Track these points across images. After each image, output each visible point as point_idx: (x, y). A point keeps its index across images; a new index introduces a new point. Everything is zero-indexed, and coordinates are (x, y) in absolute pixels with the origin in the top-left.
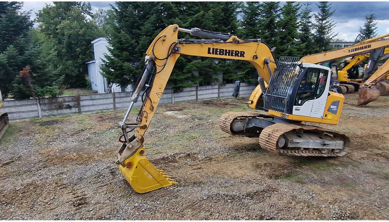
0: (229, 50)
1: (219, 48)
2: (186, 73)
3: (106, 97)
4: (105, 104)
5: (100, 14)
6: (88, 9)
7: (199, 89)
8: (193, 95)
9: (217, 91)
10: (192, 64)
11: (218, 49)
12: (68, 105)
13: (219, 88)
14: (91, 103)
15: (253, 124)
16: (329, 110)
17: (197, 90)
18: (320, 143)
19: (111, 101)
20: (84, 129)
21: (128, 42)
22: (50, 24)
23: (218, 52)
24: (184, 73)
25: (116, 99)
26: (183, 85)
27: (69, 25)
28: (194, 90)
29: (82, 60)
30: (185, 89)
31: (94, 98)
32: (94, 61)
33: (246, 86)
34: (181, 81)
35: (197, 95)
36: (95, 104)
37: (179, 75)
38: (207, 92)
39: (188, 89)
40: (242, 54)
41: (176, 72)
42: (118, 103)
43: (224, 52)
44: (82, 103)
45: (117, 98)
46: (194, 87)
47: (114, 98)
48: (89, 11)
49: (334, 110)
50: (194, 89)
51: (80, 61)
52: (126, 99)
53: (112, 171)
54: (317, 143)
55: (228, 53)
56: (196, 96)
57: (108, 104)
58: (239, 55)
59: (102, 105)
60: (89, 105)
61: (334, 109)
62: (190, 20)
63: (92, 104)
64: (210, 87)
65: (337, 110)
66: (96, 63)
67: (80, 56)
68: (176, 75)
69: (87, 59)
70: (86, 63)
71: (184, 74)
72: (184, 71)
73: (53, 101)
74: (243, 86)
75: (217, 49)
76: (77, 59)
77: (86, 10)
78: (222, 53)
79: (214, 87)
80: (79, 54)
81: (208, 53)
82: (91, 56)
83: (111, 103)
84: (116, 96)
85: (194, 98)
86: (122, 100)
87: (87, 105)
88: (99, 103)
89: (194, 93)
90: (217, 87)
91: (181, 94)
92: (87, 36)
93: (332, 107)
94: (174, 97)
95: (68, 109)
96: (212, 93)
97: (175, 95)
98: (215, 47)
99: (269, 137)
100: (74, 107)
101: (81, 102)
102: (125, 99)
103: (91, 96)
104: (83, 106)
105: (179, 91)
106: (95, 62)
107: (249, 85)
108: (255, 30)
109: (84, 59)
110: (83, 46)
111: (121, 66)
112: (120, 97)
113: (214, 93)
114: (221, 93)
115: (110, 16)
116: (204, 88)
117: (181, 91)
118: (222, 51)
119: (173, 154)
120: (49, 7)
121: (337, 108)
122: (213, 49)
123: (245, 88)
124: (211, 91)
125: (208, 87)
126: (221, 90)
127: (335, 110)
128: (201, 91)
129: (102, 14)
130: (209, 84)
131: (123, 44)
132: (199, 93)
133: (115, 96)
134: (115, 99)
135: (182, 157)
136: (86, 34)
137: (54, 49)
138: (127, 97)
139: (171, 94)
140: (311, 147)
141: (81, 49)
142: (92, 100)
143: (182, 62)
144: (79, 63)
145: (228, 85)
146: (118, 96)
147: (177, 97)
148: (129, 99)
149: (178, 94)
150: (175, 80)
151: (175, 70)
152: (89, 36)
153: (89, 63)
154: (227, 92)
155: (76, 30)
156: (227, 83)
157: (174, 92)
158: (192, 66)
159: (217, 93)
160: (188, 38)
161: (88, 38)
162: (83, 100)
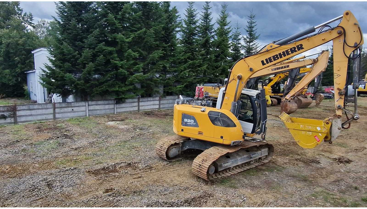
2: (129, 85)
3: (45, 107)
4: (45, 114)
6: (29, 20)
7: (141, 100)
9: (157, 102)
10: (134, 77)
12: (2, 115)
13: (160, 100)
14: (28, 112)
15: (187, 147)
17: (139, 102)
18: (247, 157)
19: (51, 111)
20: (19, 140)
21: (71, 54)
24: (126, 85)
25: (56, 109)
26: (125, 96)
27: (8, 34)
28: (136, 101)
29: (21, 69)
30: (127, 101)
31: (33, 108)
32: (34, 71)
34: (123, 93)
35: (139, 106)
36: (32, 114)
37: (122, 87)
38: (149, 103)
39: (130, 100)
41: (119, 84)
42: (58, 113)
44: (18, 113)
45: (57, 108)
46: (136, 99)
47: (55, 108)
48: (31, 21)
50: (136, 100)
51: (18, 70)
53: (49, 183)
54: (244, 158)
56: (137, 107)
57: (47, 114)
59: (40, 115)
60: (26, 115)
62: (133, 36)
63: (30, 114)
64: (151, 99)
66: (36, 73)
68: (119, 87)
69: (26, 69)
70: (25, 72)
71: (126, 86)
72: (127, 83)
76: (15, 68)
77: (27, 21)
79: (154, 99)
80: (18, 63)
82: (31, 66)
83: (51, 114)
84: (56, 107)
85: (136, 109)
86: (63, 110)
87: (24, 116)
88: (37, 114)
89: (136, 104)
90: (158, 98)
91: (123, 105)
92: (27, 46)
94: (116, 108)
95: (2, 119)
96: (153, 105)
97: (118, 106)
99: (200, 167)
100: (10, 117)
101: (17, 112)
102: (66, 109)
103: (29, 106)
104: (20, 116)
105: (122, 102)
106: (35, 72)
108: (192, 49)
109: (24, 68)
110: (23, 55)
111: (62, 77)
112: (61, 108)
113: (155, 105)
114: (161, 104)
115: (52, 28)
116: (146, 99)
117: (124, 102)
119: (114, 164)
124: (152, 103)
125: (149, 99)
126: (162, 102)
128: (143, 102)
129: (44, 25)
130: (150, 96)
131: (65, 55)
132: (141, 104)
134: (55, 110)
135: (122, 167)
136: (27, 44)
138: (68, 107)
139: (113, 105)
140: (239, 163)
142: (30, 110)
143: (125, 75)
144: (17, 72)
145: (168, 97)
146: (59, 107)
147: (120, 108)
148: (70, 109)
149: (120, 104)
150: (117, 91)
151: (117, 82)
152: (29, 46)
153: (28, 72)
154: (167, 104)
155: (16, 39)
156: (167, 95)
157: (117, 103)
158: (134, 79)
159: (157, 104)
160: (131, 53)
161: (28, 48)
162: (19, 110)
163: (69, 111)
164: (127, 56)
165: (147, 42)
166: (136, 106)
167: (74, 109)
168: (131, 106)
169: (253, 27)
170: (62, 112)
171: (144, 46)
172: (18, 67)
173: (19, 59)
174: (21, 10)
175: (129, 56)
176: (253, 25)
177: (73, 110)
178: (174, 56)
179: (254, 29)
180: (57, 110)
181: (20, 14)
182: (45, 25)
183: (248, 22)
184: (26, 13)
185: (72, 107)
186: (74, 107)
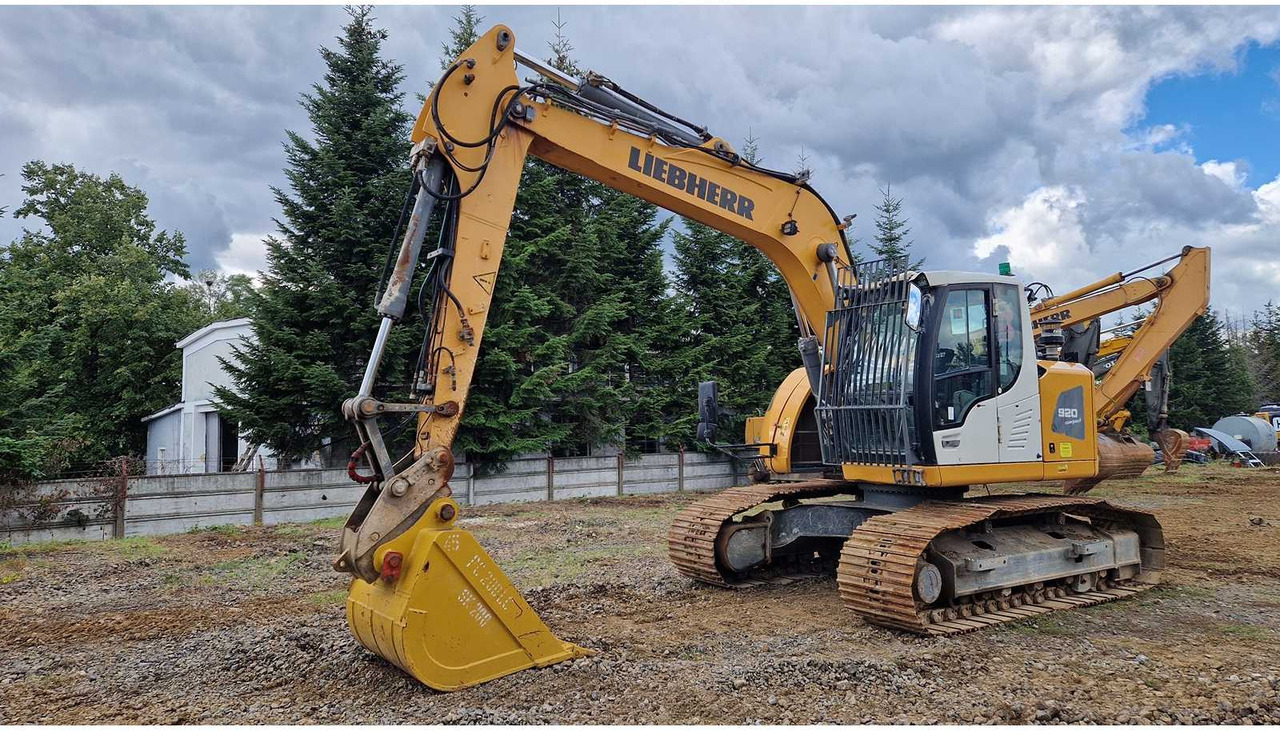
2: (520, 408)
3: (230, 487)
4: (223, 513)
5: (206, 287)
6: (171, 254)
7: (558, 465)
8: (535, 489)
9: (612, 476)
10: (538, 377)
12: (75, 513)
13: (620, 468)
14: (167, 506)
16: (1057, 425)
17: (550, 472)
19: (248, 500)
22: (31, 288)
24: (510, 407)
25: (267, 496)
26: (507, 446)
27: (101, 290)
28: (542, 469)
29: (129, 409)
30: (513, 467)
31: (184, 490)
32: (177, 406)
33: (701, 464)
34: (500, 434)
35: (550, 486)
36: (182, 511)
37: (496, 416)
38: (583, 478)
39: (521, 467)
41: (486, 405)
42: (273, 510)
44: (131, 508)
45: (271, 490)
46: (542, 462)
47: (261, 491)
48: (178, 258)
49: (1074, 422)
50: (542, 466)
51: (120, 410)
52: (304, 498)
56: (546, 492)
57: (233, 513)
59: (209, 514)
60: (158, 516)
61: (1071, 419)
62: (531, 249)
63: (175, 511)
64: (592, 463)
65: (1083, 421)
66: (182, 412)
67: (125, 395)
68: (487, 415)
69: (148, 405)
70: (143, 420)
71: (513, 411)
72: (513, 399)
73: (18, 498)
74: (692, 464)
76: (111, 405)
77: (165, 257)
79: (603, 463)
80: (124, 387)
82: (172, 392)
83: (246, 511)
84: (266, 486)
85: (543, 495)
86: (289, 499)
87: (151, 516)
88: (198, 510)
89: (542, 480)
90: (613, 462)
91: (497, 483)
92: (159, 331)
93: (1063, 413)
94: (475, 494)
95: (72, 529)
96: (599, 484)
97: (480, 485)
100: (99, 520)
101: (128, 504)
102: (300, 497)
103: (173, 483)
104: (137, 519)
105: (493, 472)
106: (180, 410)
107: (712, 462)
108: (716, 298)
109: (140, 403)
110: (142, 359)
111: (296, 380)
112: (284, 489)
113: (606, 484)
114: (625, 482)
115: (237, 295)
116: (572, 464)
117: (500, 472)
119: (540, 588)
120: (35, 240)
121: (1081, 413)
123: (700, 470)
124: (594, 477)
125: (585, 463)
126: (627, 475)
127: (1076, 421)
128: (564, 476)
129: (211, 288)
130: (583, 451)
132: (558, 480)
133: (263, 482)
134: (261, 496)
135: (577, 597)
136: (159, 324)
137: (30, 371)
138: (310, 487)
139: (464, 483)
141: (133, 372)
142: (177, 495)
143: (506, 372)
144: (118, 417)
145: (647, 459)
146: (275, 485)
147: (484, 493)
148: (315, 495)
149: (489, 481)
150: (482, 429)
151: (482, 397)
152: (168, 330)
153: (153, 416)
154: (645, 481)
155: (125, 306)
156: (643, 452)
157: (476, 476)
158: (540, 384)
159: (613, 484)
160: (528, 297)
161: (162, 334)
162: (134, 497)
163: (313, 503)
164: (516, 308)
165: (574, 269)
166: (541, 488)
167: (330, 493)
168: (523, 486)
169: (896, 239)
170: (285, 504)
171: (566, 285)
172: (120, 399)
173: (127, 373)
174: (149, 225)
175: (523, 308)
176: (897, 232)
177: (324, 498)
178: (658, 321)
179: (900, 245)
180: (269, 499)
181: (145, 238)
182: (214, 288)
183: (879, 225)
184: (163, 234)
185: (321, 487)
186: (329, 487)
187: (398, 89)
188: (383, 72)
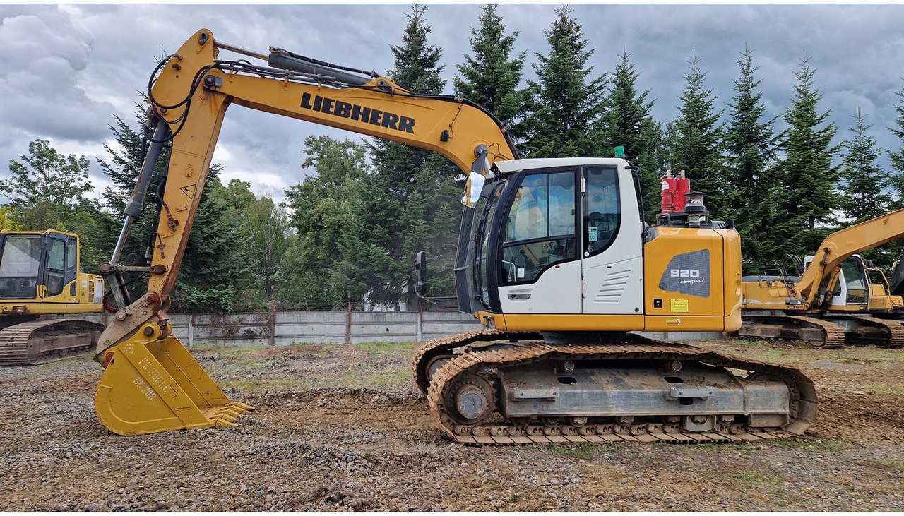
0: (365, 108)
1: (336, 99)
3: (332, 321)
4: (329, 336)
11: (334, 101)
12: (249, 331)
14: (297, 330)
19: (342, 329)
23: (332, 107)
25: (353, 327)
36: (305, 333)
40: (408, 125)
42: (357, 336)
43: (351, 111)
44: (279, 330)
45: (355, 323)
52: (375, 329)
55: (361, 114)
57: (334, 336)
58: (397, 124)
59: (320, 336)
60: (292, 335)
63: (301, 333)
73: (220, 322)
75: (328, 101)
78: (343, 113)
81: (301, 106)
83: (341, 335)
84: (353, 321)
86: (366, 329)
87: (287, 335)
88: (314, 333)
95: (248, 340)
98: (325, 95)
100: (261, 336)
101: (276, 327)
102: (373, 328)
103: (300, 317)
104: (281, 336)
112: (363, 323)
118: (344, 107)
122: (318, 99)
133: (350, 321)
134: (349, 327)
138: (378, 323)
142: (302, 324)
146: (358, 320)
148: (381, 328)
162: (280, 324)
163: (380, 332)
167: (391, 327)
170: (364, 333)
177: (387, 330)
180: (354, 329)
185: (385, 323)
186: (390, 323)
187: (438, 64)
188: (429, 54)
